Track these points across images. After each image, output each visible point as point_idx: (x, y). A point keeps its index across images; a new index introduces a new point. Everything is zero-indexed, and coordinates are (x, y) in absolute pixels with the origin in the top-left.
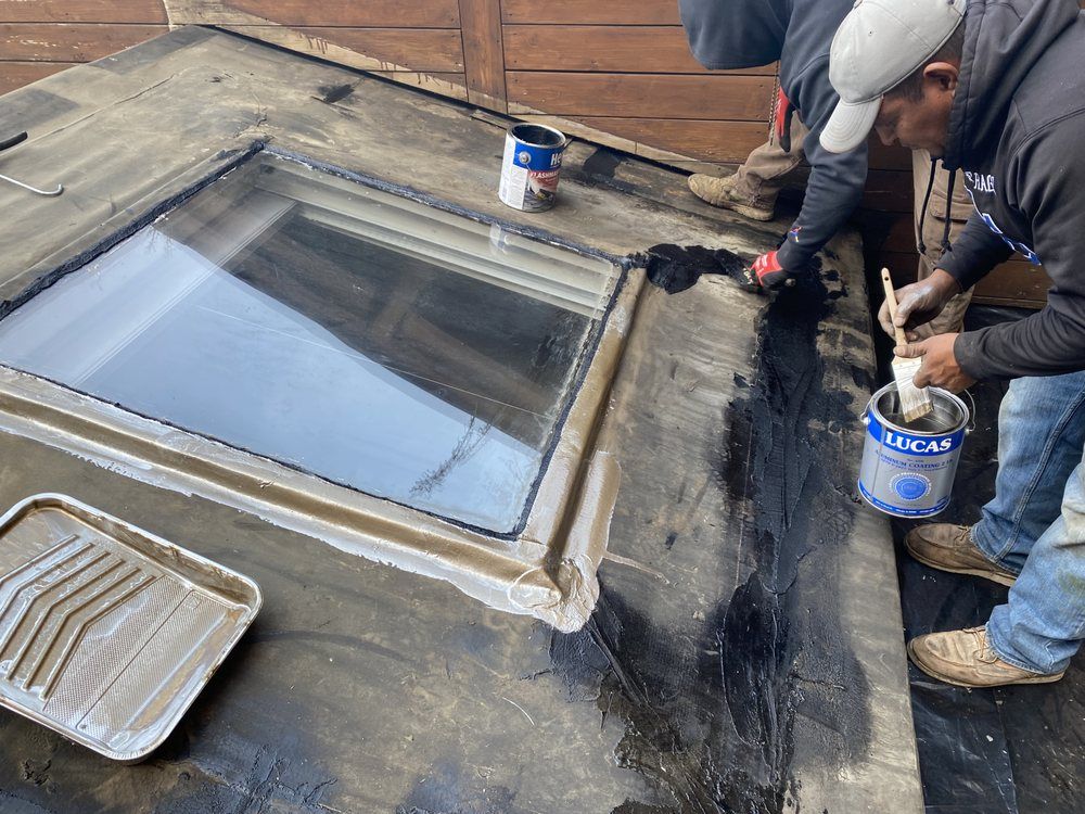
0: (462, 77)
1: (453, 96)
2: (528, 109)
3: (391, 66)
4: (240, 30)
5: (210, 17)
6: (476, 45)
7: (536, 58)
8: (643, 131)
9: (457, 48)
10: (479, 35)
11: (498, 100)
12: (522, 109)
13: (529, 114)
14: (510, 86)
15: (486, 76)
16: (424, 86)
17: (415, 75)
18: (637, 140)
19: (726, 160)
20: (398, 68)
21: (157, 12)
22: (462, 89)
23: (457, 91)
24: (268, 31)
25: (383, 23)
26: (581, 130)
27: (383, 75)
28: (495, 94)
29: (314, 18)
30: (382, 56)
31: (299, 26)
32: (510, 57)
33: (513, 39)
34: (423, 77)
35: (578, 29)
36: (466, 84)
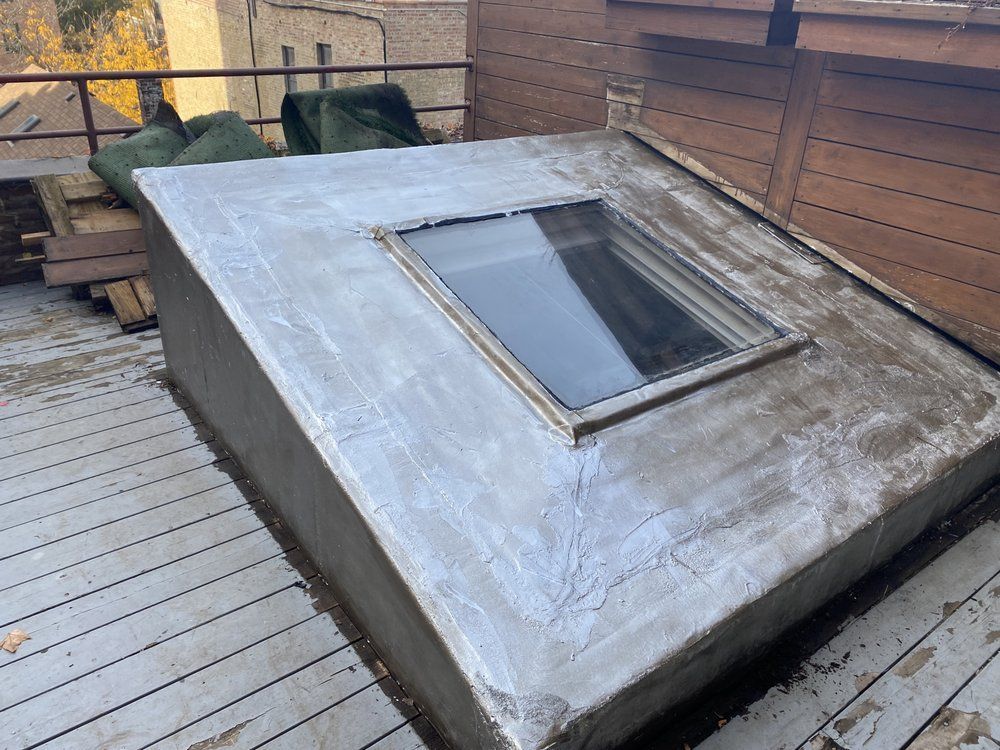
0: (764, 198)
1: (754, 209)
2: (802, 231)
3: (721, 180)
4: (642, 138)
5: (629, 127)
6: (780, 179)
7: (817, 197)
8: (880, 268)
9: (766, 177)
10: (784, 172)
11: (783, 220)
12: (797, 229)
13: (801, 234)
14: (793, 212)
15: (780, 201)
16: (738, 198)
17: (735, 190)
18: (873, 273)
19: (940, 308)
20: (726, 182)
21: (603, 118)
22: (761, 206)
23: (758, 206)
24: (658, 141)
25: (726, 151)
26: (834, 256)
27: (715, 185)
28: (782, 214)
29: (687, 140)
30: (718, 173)
31: (677, 143)
32: (800, 193)
33: (805, 182)
34: (739, 192)
35: (852, 184)
36: (765, 204)
